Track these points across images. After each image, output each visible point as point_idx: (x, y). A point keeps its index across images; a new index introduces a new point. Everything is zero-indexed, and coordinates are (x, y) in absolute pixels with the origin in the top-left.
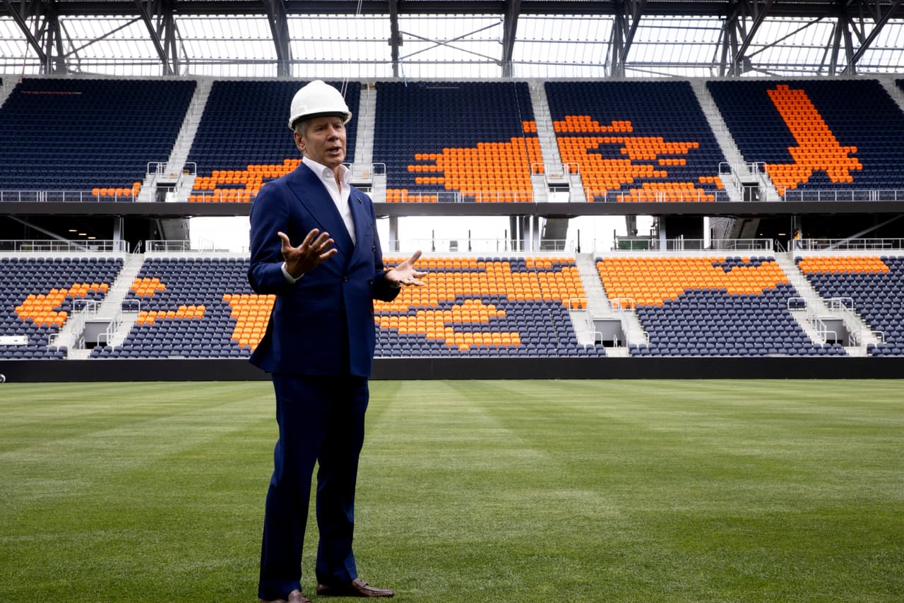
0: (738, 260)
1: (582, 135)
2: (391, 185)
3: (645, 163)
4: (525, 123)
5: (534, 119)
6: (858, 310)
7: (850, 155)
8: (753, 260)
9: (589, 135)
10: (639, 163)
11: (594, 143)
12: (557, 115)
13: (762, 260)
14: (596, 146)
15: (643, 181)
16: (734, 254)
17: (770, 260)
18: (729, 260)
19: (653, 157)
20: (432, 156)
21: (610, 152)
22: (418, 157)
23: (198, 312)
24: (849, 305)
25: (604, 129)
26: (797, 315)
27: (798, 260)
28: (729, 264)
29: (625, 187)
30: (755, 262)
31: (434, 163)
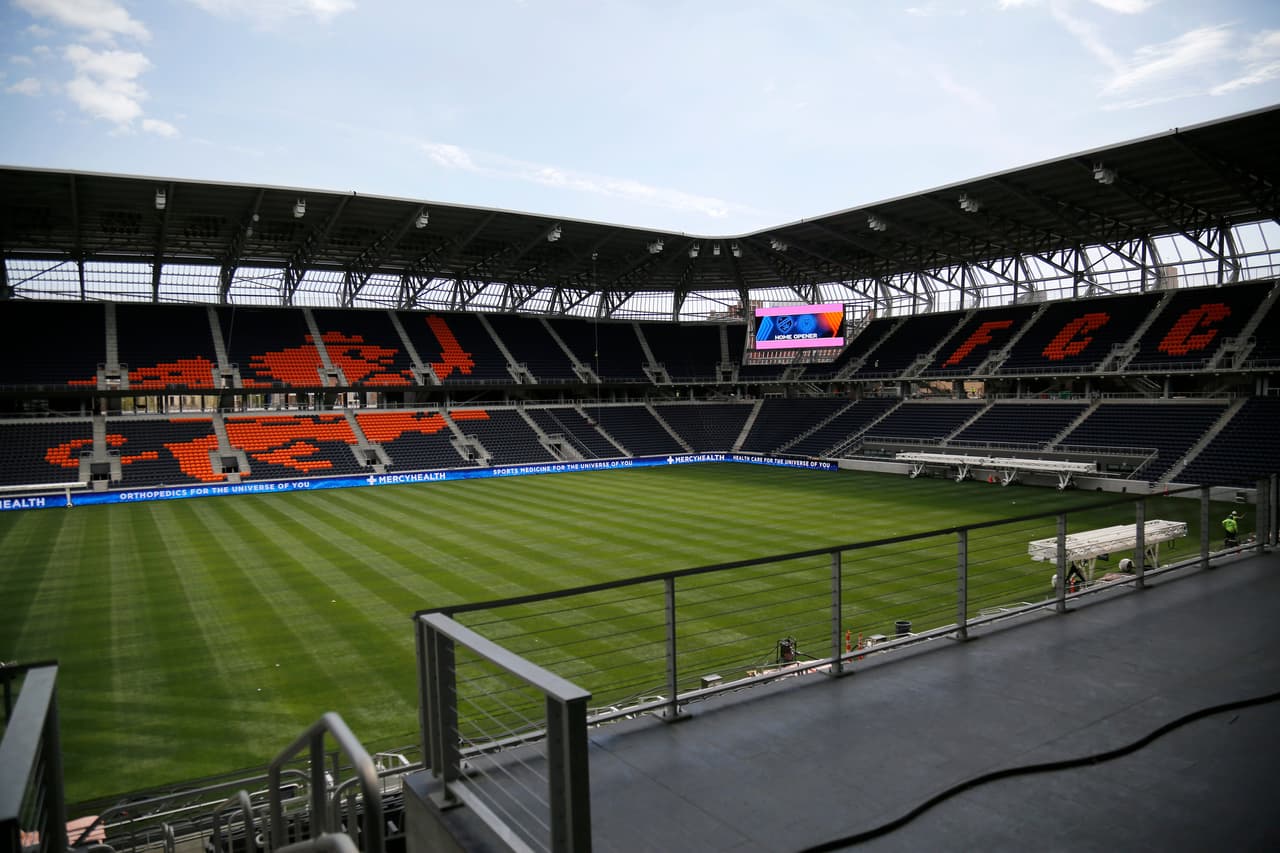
0: (422, 413)
1: (337, 344)
2: (243, 376)
3: (374, 362)
4: (306, 336)
5: (310, 334)
6: (479, 440)
7: (469, 358)
8: (430, 413)
9: (340, 344)
10: (371, 362)
11: (345, 349)
12: (323, 332)
13: (433, 413)
14: (346, 351)
15: (375, 373)
16: (421, 410)
17: (437, 413)
18: (418, 413)
19: (377, 358)
20: (261, 357)
21: (355, 355)
22: (253, 357)
23: (154, 455)
24: (475, 437)
25: (349, 340)
26: (454, 443)
27: (450, 413)
28: (419, 416)
29: (367, 377)
30: (431, 414)
31: (262, 362)
